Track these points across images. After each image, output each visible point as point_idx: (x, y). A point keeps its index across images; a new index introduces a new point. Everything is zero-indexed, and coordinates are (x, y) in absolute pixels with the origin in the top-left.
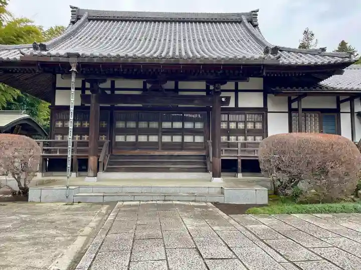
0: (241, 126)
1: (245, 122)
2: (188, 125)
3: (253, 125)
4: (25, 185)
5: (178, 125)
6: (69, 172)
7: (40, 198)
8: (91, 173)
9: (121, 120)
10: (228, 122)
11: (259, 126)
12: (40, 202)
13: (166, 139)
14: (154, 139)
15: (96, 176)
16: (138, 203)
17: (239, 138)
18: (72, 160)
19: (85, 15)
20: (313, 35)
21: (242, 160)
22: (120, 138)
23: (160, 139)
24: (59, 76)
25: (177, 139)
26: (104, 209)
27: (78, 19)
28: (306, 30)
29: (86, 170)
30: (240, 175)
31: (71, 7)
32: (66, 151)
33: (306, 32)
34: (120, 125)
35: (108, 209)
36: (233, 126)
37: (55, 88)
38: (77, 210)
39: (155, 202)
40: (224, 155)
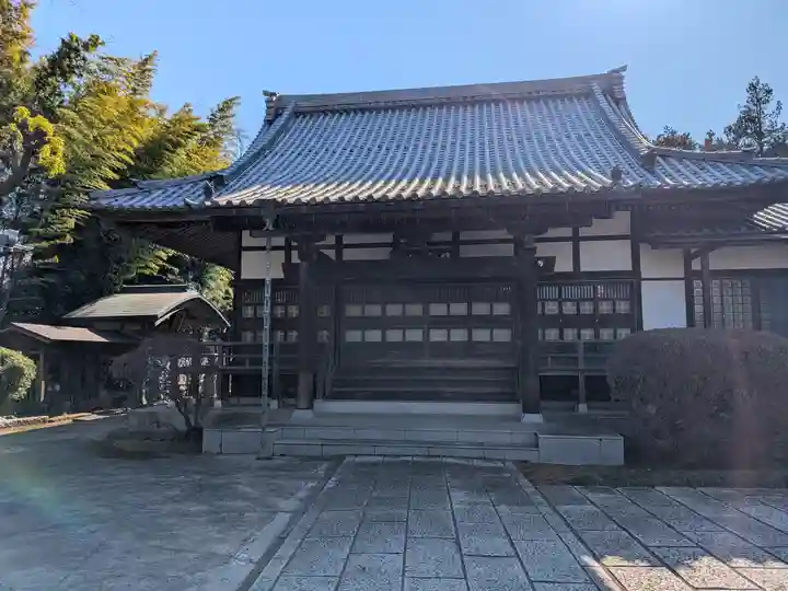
0: (587, 308)
1: (595, 300)
2: (481, 309)
3: (610, 307)
4: (196, 422)
5: (459, 309)
6: (265, 400)
7: (221, 445)
8: (303, 402)
9: (354, 303)
10: (560, 301)
11: (623, 307)
12: (221, 453)
13: (437, 336)
14: (415, 335)
15: (311, 407)
16: (380, 458)
17: (583, 332)
18: (270, 376)
19: (290, 107)
20: (769, 92)
21: (587, 378)
22: (353, 336)
23: (426, 335)
24: (246, 234)
25: (459, 335)
26: (322, 469)
27: (278, 115)
28: (754, 83)
29: (294, 395)
30: (583, 408)
31: (265, 93)
32: (259, 362)
33: (753, 87)
34: (353, 311)
35: (328, 469)
36: (569, 308)
37: (240, 249)
38: (279, 468)
39: (410, 459)
40: (549, 367)
